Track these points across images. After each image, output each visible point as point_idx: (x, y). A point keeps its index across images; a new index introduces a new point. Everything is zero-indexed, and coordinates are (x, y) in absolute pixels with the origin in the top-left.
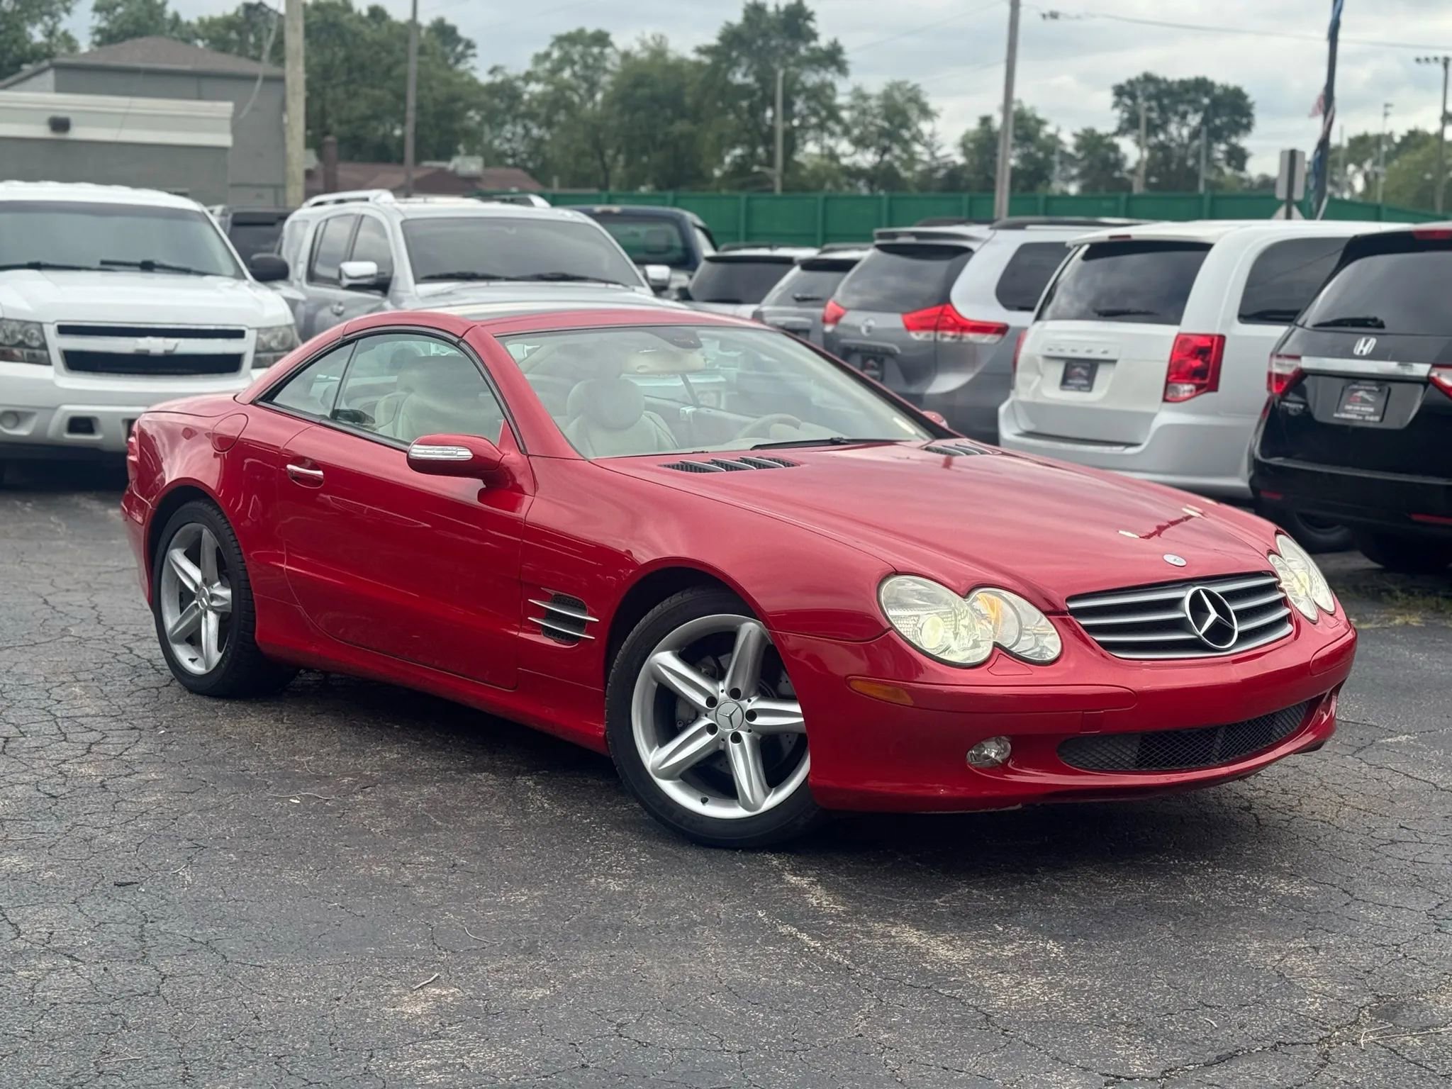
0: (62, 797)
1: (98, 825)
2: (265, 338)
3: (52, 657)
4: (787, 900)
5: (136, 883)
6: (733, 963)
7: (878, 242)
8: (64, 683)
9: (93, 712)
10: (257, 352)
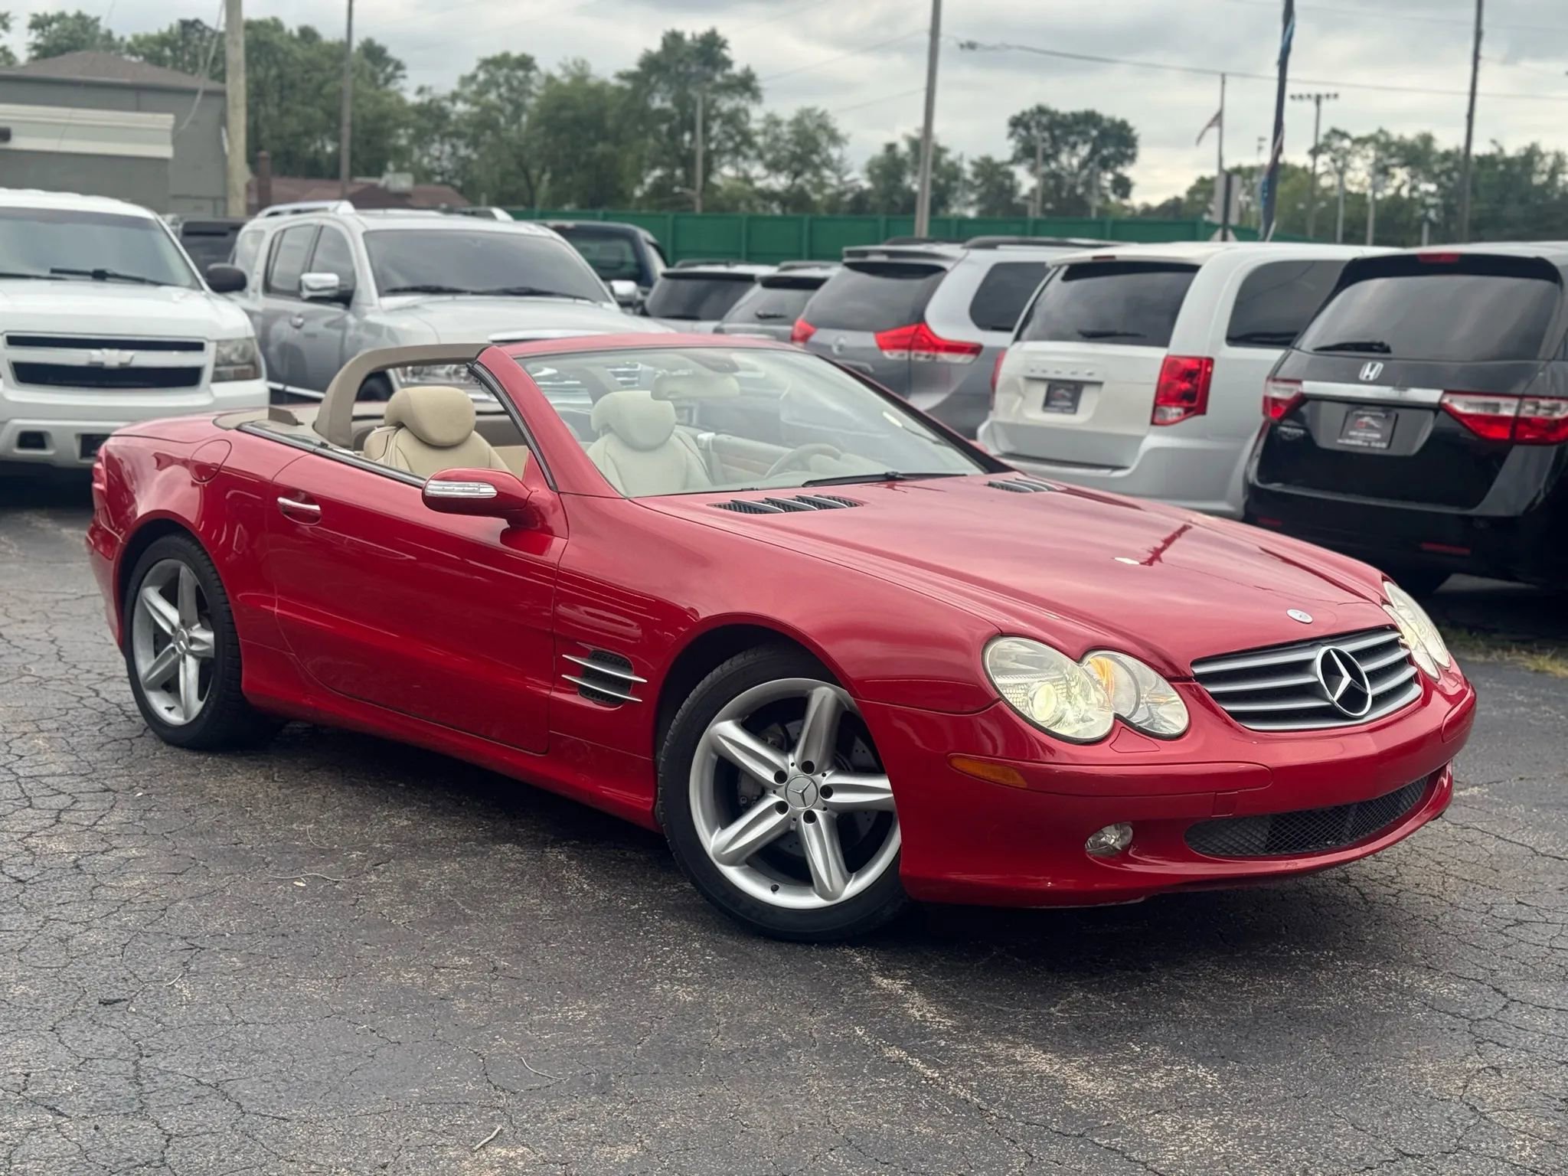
0: (31, 881)
1: (75, 920)
2: (225, 351)
3: (10, 702)
4: (885, 1011)
5: (125, 1000)
6: (844, 1102)
7: (847, 260)
8: (25, 734)
9: (60, 771)
10: (217, 365)
